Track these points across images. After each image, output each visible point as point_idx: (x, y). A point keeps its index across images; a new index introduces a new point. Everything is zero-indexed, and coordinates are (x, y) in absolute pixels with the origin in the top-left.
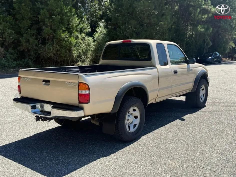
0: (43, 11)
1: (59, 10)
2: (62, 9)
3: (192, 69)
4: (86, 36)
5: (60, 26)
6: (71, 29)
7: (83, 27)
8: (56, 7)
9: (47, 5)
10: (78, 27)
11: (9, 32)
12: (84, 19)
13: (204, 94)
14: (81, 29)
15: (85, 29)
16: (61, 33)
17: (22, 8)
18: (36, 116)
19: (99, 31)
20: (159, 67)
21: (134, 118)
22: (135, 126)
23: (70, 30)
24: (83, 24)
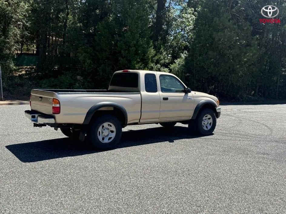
0: (120, 43)
1: (135, 42)
2: (138, 41)
3: (190, 98)
4: (161, 67)
5: (135, 57)
6: (147, 60)
7: (159, 58)
8: (132, 39)
9: (124, 37)
10: (154, 58)
11: (88, 62)
12: (161, 50)
13: (211, 123)
14: (157, 60)
15: (161, 60)
16: (135, 64)
17: (101, 40)
18: (34, 124)
19: (177, 62)
20: (144, 93)
21: (110, 132)
22: (110, 138)
23: (145, 61)
24: (160, 56)
